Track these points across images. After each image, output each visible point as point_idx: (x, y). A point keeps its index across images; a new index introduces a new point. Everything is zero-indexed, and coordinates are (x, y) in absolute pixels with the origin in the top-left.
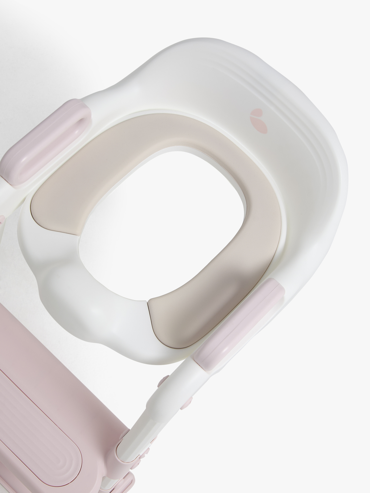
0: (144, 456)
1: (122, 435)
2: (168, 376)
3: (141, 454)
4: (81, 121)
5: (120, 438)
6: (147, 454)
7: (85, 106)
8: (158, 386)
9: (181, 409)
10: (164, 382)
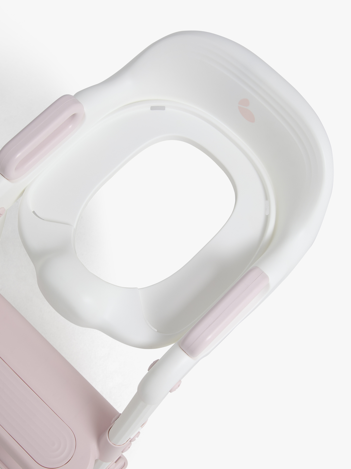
0: (135, 440)
1: (114, 419)
2: (158, 360)
3: (132, 437)
4: (74, 116)
5: (111, 423)
6: (137, 437)
7: (77, 102)
8: (148, 370)
9: (171, 391)
10: (154, 366)
